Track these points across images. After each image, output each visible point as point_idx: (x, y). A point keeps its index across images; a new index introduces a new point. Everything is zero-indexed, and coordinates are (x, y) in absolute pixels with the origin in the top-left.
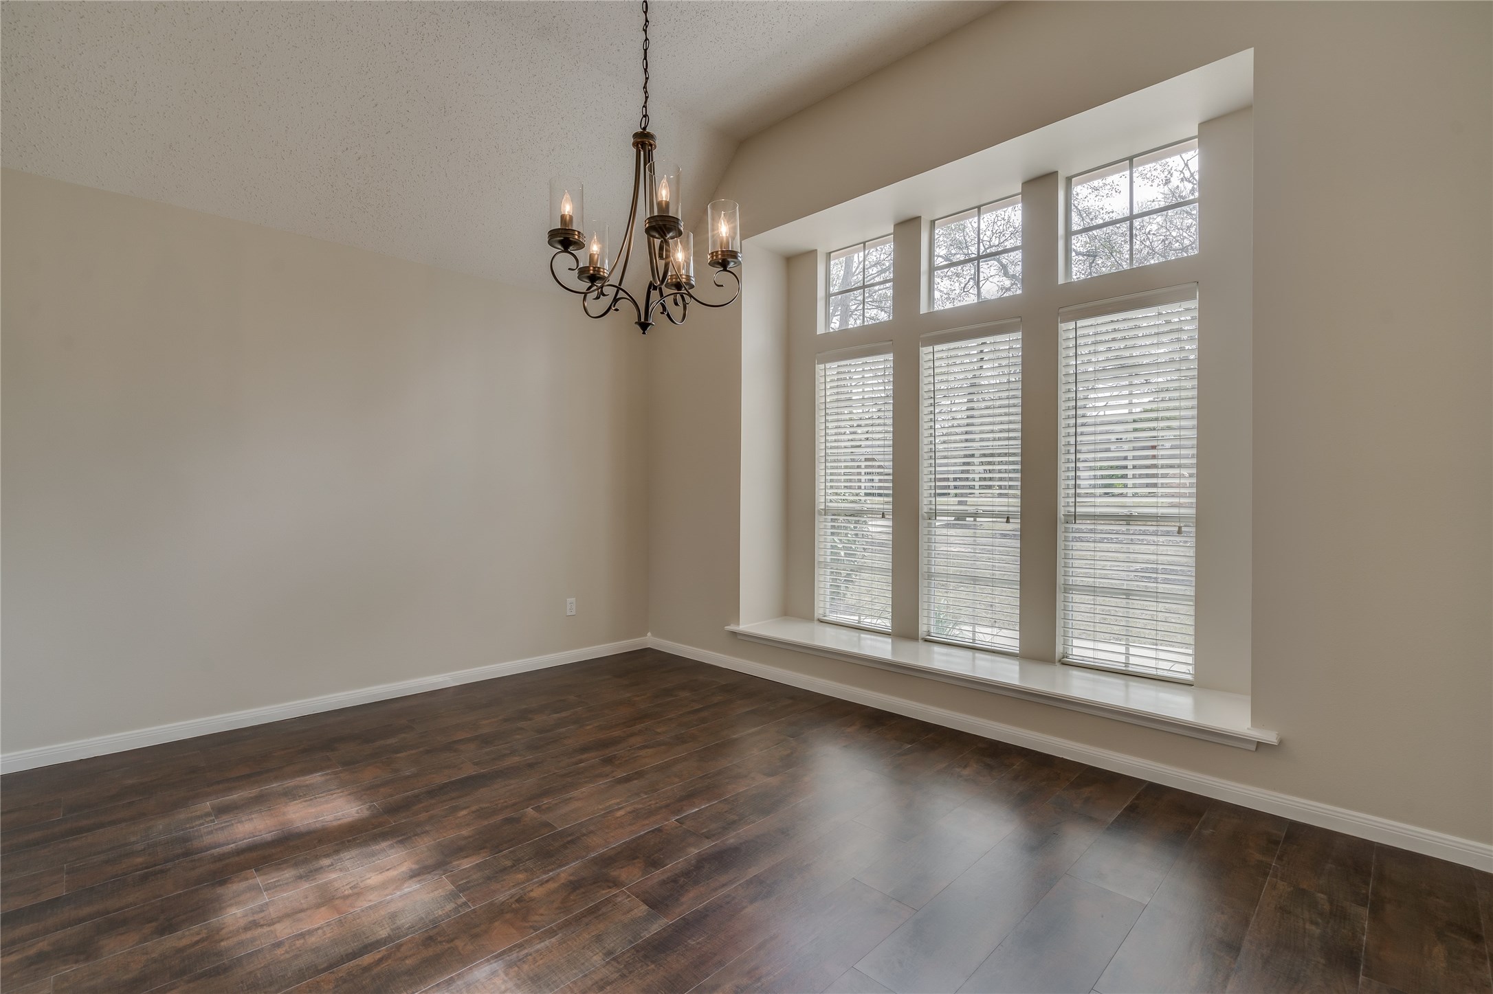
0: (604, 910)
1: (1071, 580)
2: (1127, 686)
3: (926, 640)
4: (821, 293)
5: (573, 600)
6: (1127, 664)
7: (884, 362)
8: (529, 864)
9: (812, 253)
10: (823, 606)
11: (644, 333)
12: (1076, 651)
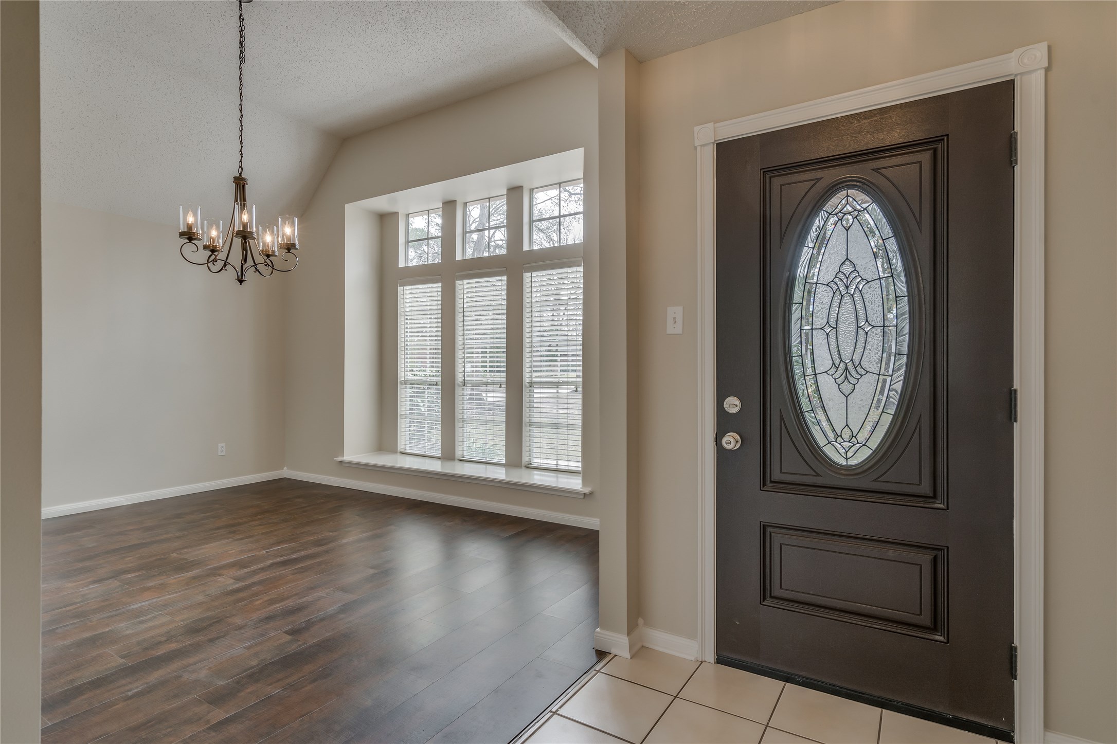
1: (533, 420)
2: (557, 477)
3: (461, 460)
4: (402, 240)
5: (224, 445)
6: (557, 465)
7: (436, 288)
9: (396, 214)
10: (404, 443)
11: (241, 285)
12: (536, 460)
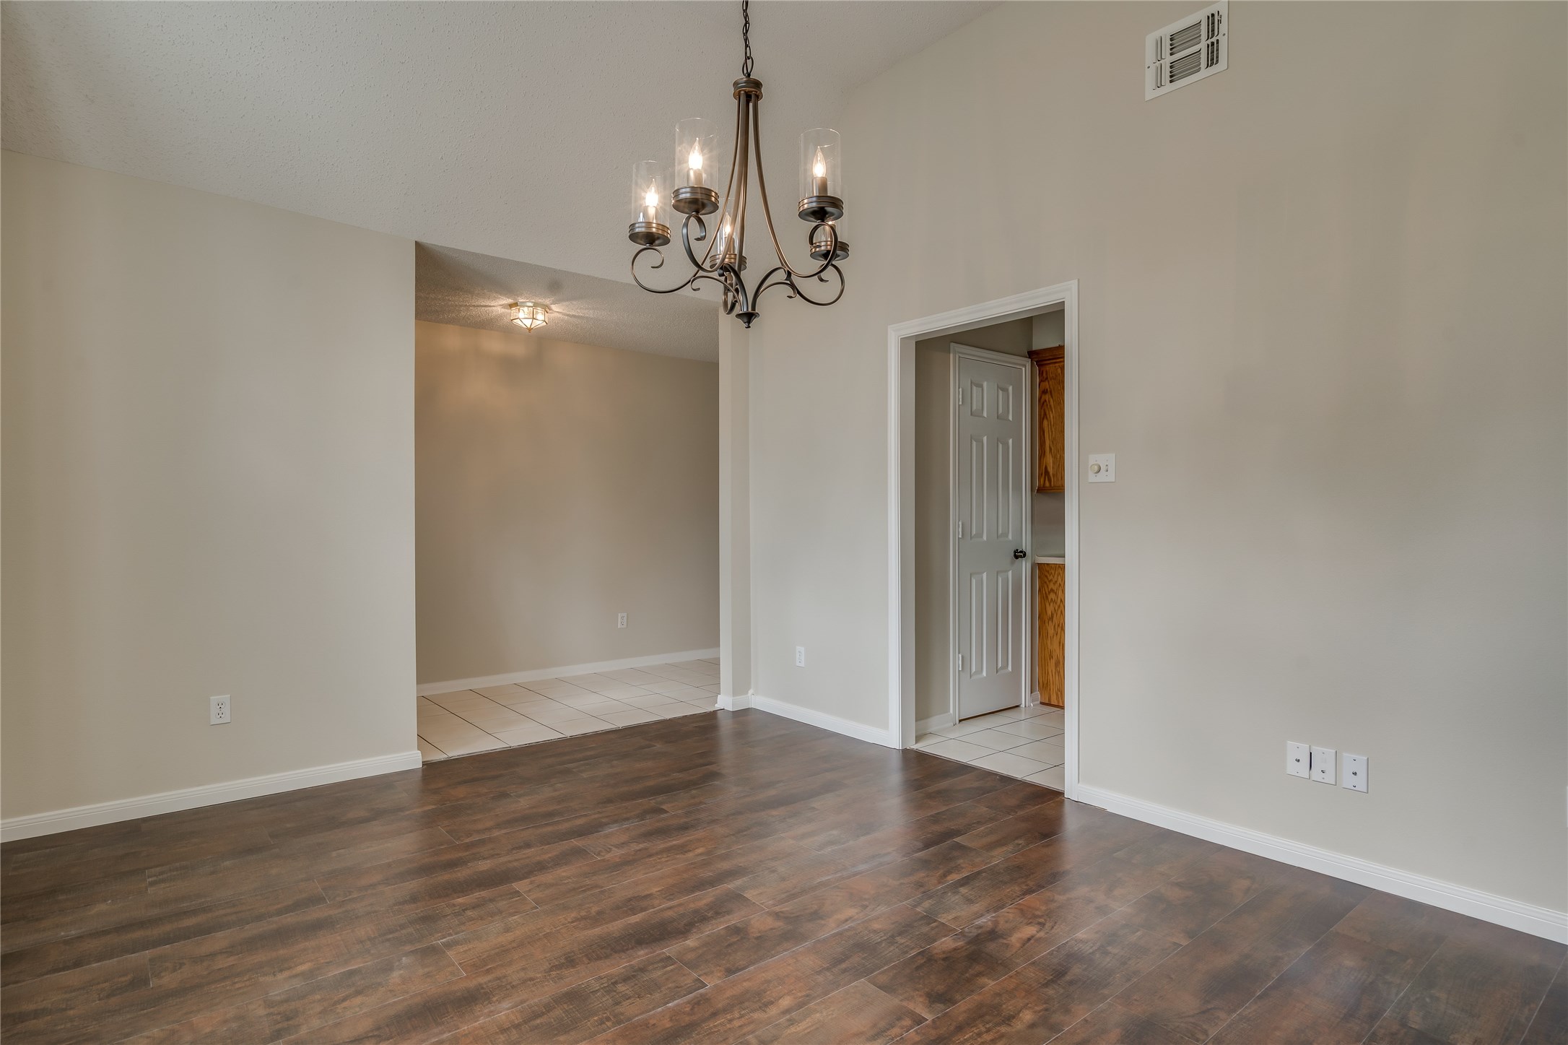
0: (783, 896)
8: (877, 938)
